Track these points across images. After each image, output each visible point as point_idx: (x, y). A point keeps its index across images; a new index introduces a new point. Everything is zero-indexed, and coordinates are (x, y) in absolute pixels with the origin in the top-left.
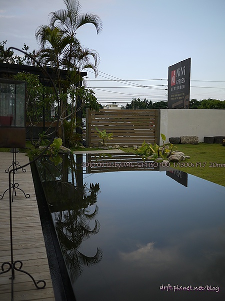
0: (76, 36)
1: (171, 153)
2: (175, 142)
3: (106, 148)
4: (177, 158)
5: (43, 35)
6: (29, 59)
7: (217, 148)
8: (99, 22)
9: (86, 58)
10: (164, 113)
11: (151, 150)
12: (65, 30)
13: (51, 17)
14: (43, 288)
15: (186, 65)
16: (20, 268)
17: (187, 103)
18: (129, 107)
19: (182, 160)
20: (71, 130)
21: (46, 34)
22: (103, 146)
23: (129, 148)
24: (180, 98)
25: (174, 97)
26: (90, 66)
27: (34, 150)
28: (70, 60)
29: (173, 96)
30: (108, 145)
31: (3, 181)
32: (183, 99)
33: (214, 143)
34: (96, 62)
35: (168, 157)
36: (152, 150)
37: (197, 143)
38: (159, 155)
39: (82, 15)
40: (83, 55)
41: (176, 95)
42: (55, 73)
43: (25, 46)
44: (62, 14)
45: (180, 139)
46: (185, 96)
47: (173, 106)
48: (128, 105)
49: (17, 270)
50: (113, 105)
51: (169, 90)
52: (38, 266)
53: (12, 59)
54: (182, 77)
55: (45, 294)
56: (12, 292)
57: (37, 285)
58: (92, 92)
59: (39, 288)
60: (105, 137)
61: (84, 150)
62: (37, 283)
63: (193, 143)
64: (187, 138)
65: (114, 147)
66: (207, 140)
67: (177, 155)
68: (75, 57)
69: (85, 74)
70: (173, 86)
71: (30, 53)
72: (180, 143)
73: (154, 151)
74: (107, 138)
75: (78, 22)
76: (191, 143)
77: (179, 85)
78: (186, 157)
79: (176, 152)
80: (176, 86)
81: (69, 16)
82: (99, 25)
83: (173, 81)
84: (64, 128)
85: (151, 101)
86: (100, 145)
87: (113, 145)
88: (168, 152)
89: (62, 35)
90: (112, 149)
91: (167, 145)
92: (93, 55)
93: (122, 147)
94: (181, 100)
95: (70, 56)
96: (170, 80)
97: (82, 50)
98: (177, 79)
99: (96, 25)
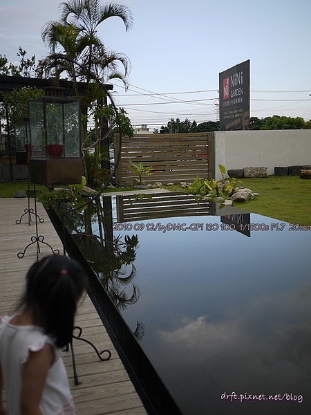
0: (97, 35)
1: (233, 190)
2: (236, 175)
3: (144, 187)
4: (242, 197)
5: (52, 35)
6: (26, 68)
7: (294, 182)
8: (128, 15)
9: (113, 64)
10: (220, 137)
11: (207, 187)
12: (80, 27)
13: (62, 10)
14: (108, 359)
15: (243, 69)
16: (79, 336)
17: (246, 123)
18: (164, 130)
19: (250, 198)
20: (95, 164)
21: (57, 33)
22: (139, 184)
23: (175, 187)
24: (237, 115)
25: (229, 115)
26: (117, 76)
27: (48, 193)
28: (90, 68)
29: (227, 113)
30: (147, 183)
31: (16, 235)
32: (241, 117)
33: (288, 175)
34: (126, 70)
35: (230, 196)
36: (209, 187)
37: (265, 177)
38: (218, 194)
39: (105, 5)
40: (108, 61)
41: (230, 112)
42: (72, 87)
43: (21, 50)
44: (77, 5)
45: (243, 171)
46: (243, 113)
47: (227, 127)
48: (162, 128)
49: (75, 338)
50: (143, 129)
51: (221, 105)
52: (94, 335)
53: (5, 69)
54: (239, 86)
55: (112, 366)
56: (74, 366)
57: (101, 356)
58: (123, 111)
59: (103, 360)
60: (142, 172)
61: (114, 191)
62: (101, 353)
63: (261, 176)
64: (252, 170)
65: (154, 186)
66: (279, 172)
67: (243, 192)
68: (97, 63)
69: (111, 87)
70: (226, 100)
71: (29, 61)
72: (243, 177)
73: (211, 189)
74: (145, 174)
75: (99, 16)
76: (258, 177)
77: (234, 98)
78: (255, 195)
79: (240, 188)
80: (230, 99)
81: (87, 8)
82: (128, 19)
83: (226, 92)
84: (86, 162)
85: (194, 122)
86: (135, 183)
87: (153, 183)
88: (229, 188)
89: (77, 35)
90: (152, 188)
91: (226, 179)
92: (122, 61)
93: (165, 185)
94: (238, 118)
95: (90, 62)
96: (221, 91)
97: (107, 54)
98: (231, 89)
99: (124, 18)
